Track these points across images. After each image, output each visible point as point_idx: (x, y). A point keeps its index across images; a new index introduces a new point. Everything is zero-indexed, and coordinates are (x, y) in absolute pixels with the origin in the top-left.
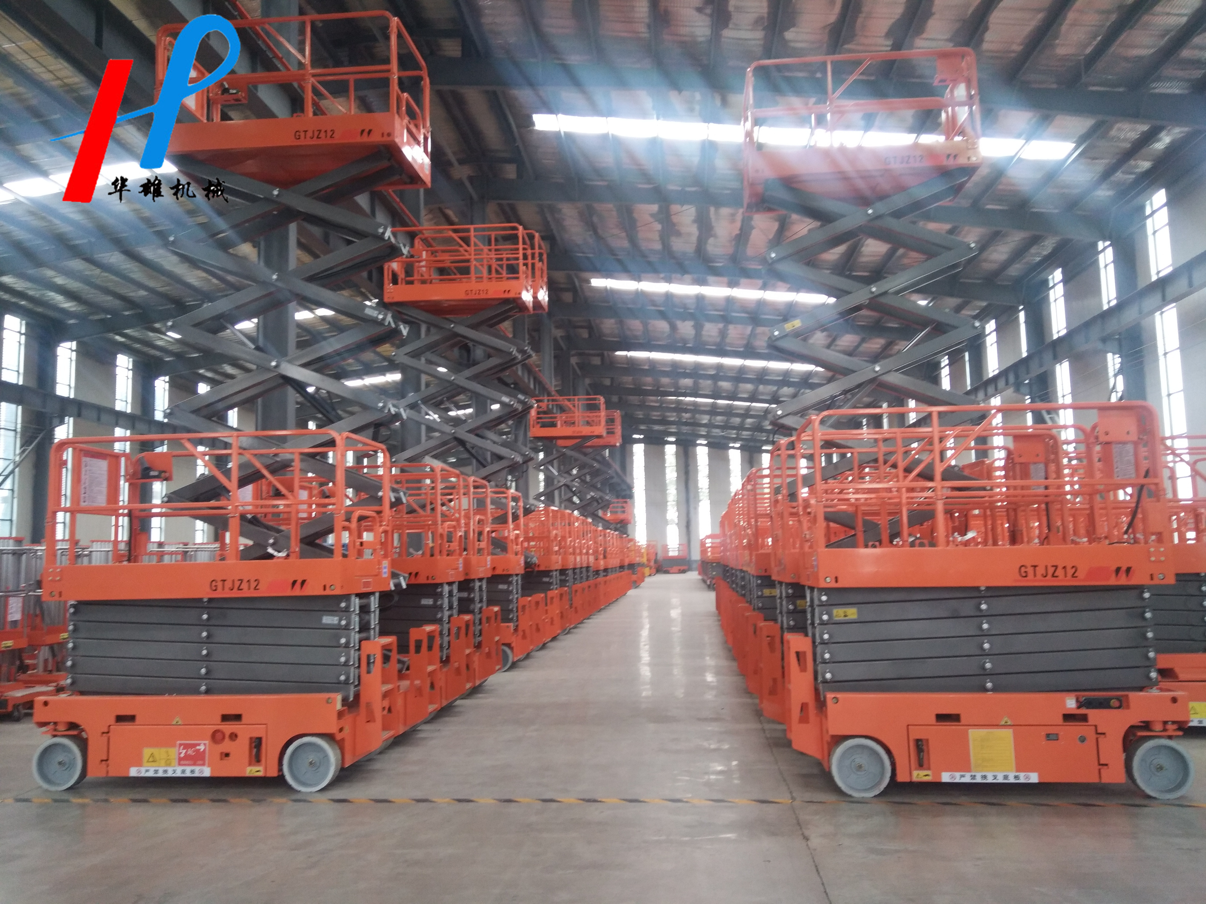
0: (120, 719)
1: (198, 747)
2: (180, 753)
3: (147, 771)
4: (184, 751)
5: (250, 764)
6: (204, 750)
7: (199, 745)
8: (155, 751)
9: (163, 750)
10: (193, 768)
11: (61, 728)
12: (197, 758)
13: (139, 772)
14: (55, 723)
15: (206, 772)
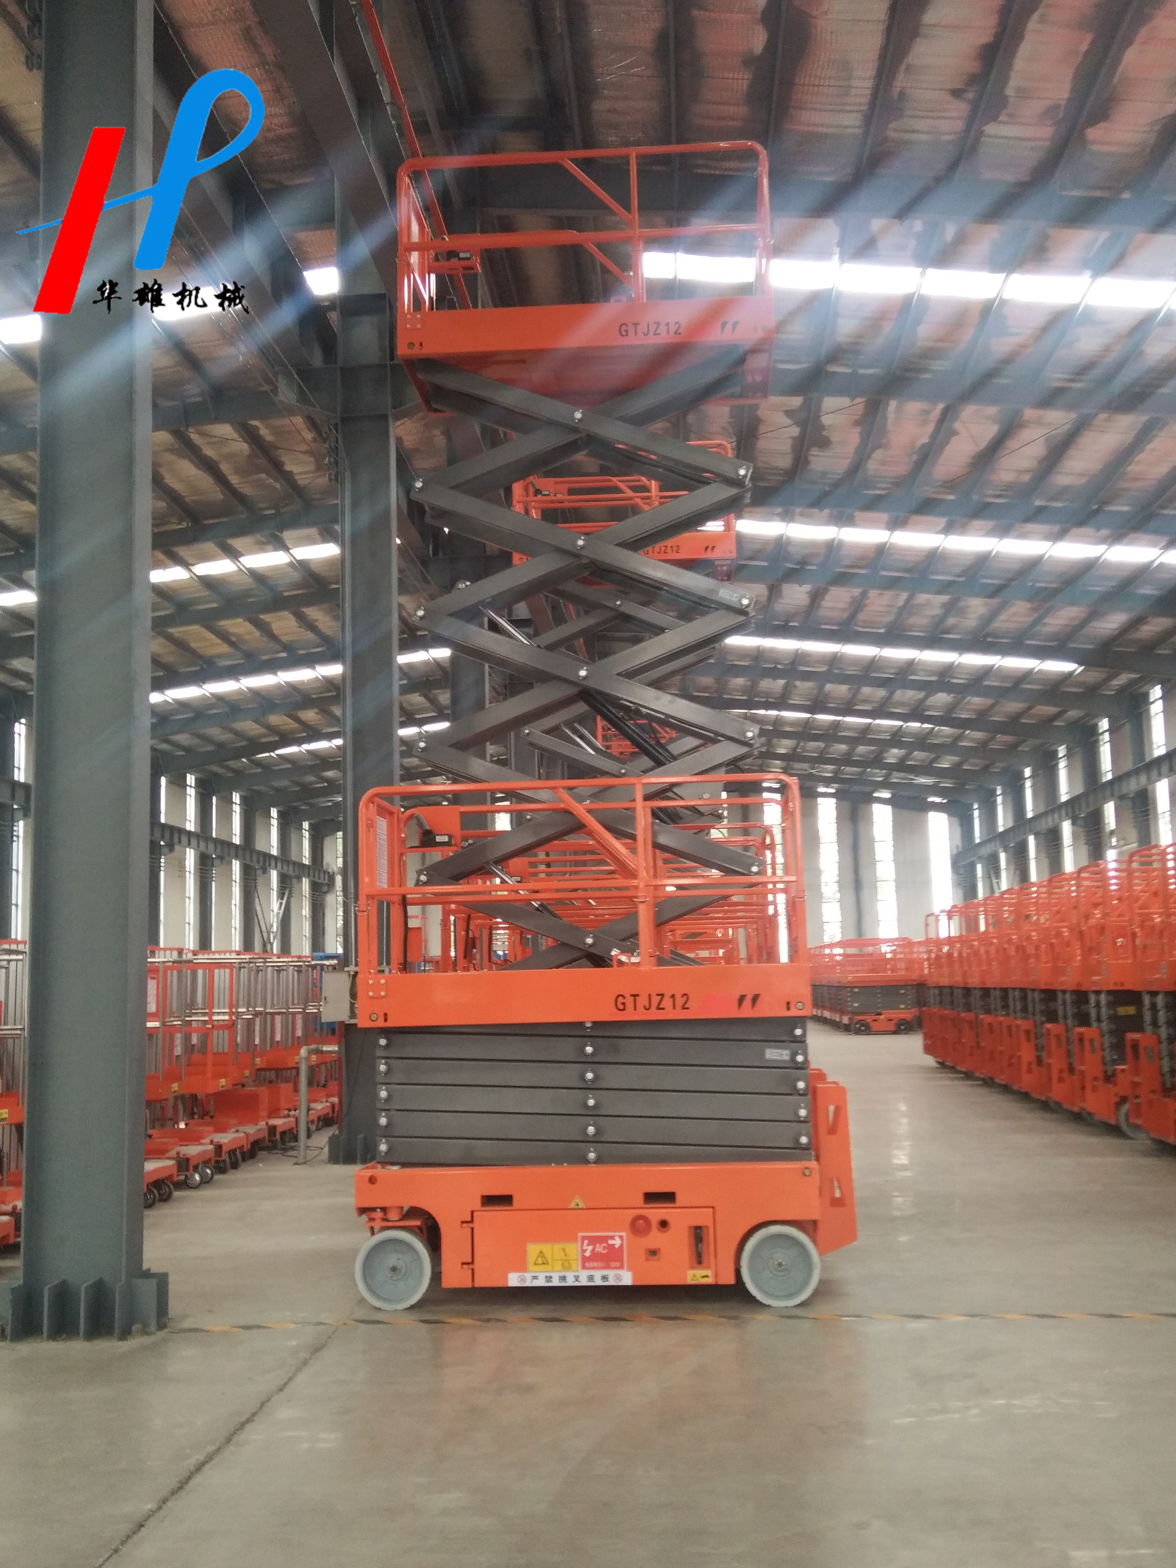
0: (489, 1200)
1: (611, 1242)
2: (584, 1251)
3: (535, 1278)
4: (590, 1248)
5: (692, 1268)
6: (621, 1246)
7: (613, 1238)
8: (546, 1248)
9: (558, 1247)
10: (605, 1272)
11: (394, 1216)
12: (611, 1258)
13: (523, 1279)
14: (384, 1210)
15: (626, 1278)
